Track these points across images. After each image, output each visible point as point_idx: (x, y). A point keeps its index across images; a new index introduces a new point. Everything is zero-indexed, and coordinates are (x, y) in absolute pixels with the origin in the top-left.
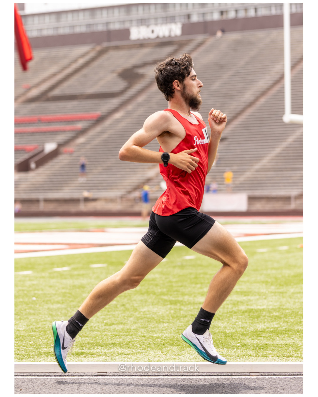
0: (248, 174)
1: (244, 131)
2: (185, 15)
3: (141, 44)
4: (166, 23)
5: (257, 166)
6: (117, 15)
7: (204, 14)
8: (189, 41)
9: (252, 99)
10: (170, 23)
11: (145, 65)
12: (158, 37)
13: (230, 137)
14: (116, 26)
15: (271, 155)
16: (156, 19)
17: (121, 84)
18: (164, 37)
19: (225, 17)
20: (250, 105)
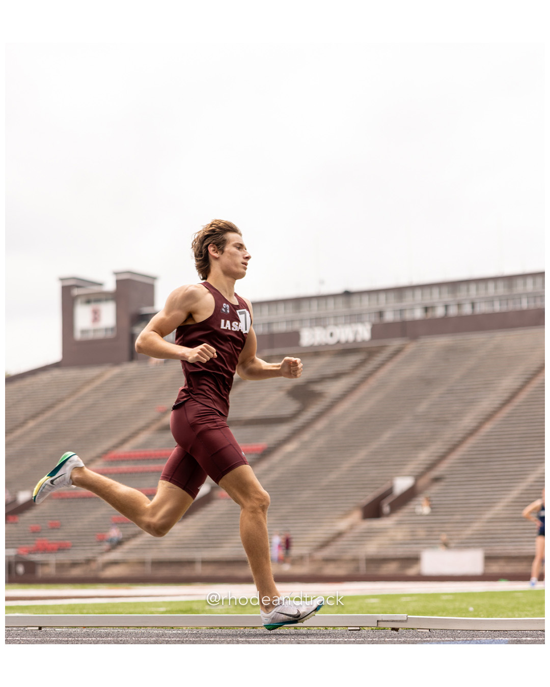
0: (476, 526)
1: (465, 468)
2: (375, 313)
3: (315, 352)
4: (350, 323)
5: (489, 515)
6: (282, 312)
7: (402, 311)
8: (382, 348)
9: (474, 424)
10: (355, 322)
11: (323, 379)
12: (338, 342)
13: (447, 476)
14: (281, 328)
15: (506, 500)
16: (336, 317)
17: (292, 406)
18: (347, 342)
19: (430, 315)
20: (472, 432)
